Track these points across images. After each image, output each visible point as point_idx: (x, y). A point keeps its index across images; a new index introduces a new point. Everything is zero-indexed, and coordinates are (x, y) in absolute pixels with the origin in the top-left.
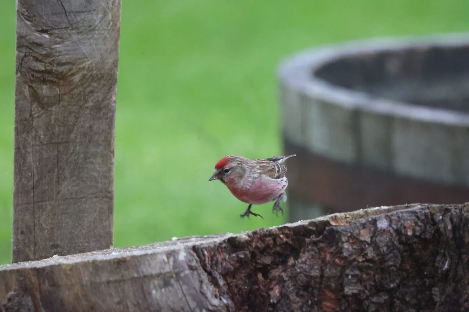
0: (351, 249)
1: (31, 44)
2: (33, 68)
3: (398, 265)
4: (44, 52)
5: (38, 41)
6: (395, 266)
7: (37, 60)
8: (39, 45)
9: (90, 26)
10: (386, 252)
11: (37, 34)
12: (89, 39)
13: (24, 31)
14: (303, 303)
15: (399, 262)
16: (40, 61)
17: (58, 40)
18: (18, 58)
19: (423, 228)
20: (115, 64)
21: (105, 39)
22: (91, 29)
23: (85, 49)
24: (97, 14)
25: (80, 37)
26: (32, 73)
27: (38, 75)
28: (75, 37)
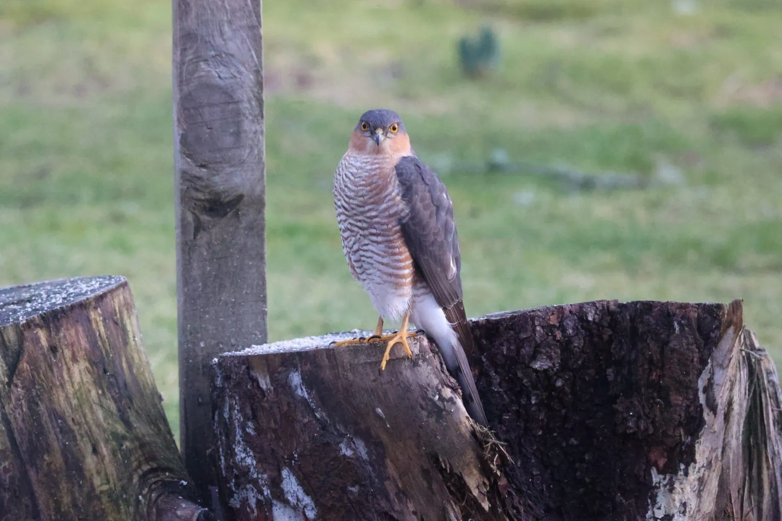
0: (542, 331)
1: (192, 177)
2: (195, 198)
3: (581, 347)
4: (204, 184)
5: (198, 175)
6: (579, 348)
7: (197, 190)
8: (199, 178)
9: (240, 160)
10: (572, 335)
11: (197, 169)
12: (240, 171)
13: (186, 167)
14: (501, 380)
15: (582, 344)
16: (201, 191)
17: (214, 172)
18: (182, 190)
19: (600, 317)
20: (263, 191)
21: (253, 170)
22: (242, 163)
23: (237, 180)
24: (245, 150)
25: (232, 169)
26: (195, 201)
27: (198, 203)
28: (228, 170)
